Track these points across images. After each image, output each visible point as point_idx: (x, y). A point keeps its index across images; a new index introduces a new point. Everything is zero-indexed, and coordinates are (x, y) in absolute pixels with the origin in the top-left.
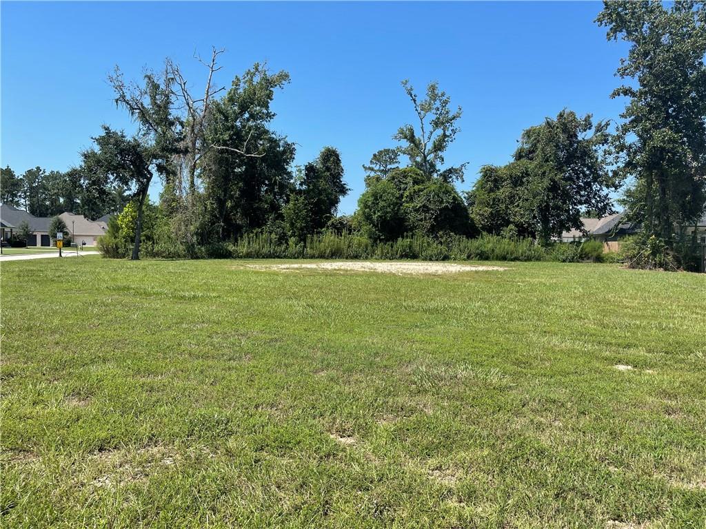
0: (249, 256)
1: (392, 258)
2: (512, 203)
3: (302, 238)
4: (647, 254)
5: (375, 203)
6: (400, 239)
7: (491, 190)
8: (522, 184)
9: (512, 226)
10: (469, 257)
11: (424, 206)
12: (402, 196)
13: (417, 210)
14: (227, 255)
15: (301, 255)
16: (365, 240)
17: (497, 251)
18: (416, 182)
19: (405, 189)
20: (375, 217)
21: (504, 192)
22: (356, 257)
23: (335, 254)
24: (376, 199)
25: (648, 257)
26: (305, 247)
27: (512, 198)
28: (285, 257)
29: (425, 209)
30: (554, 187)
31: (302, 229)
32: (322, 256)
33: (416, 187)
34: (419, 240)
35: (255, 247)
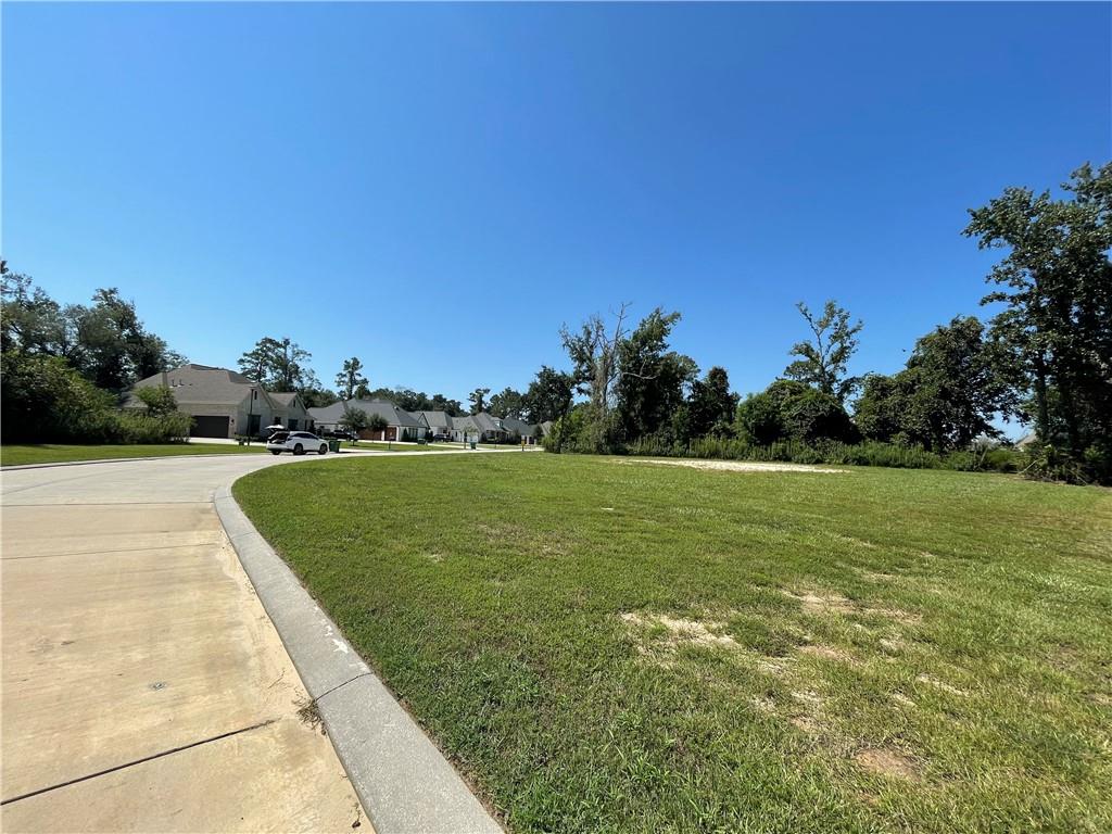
0: (641, 454)
1: (766, 460)
2: (903, 410)
3: (686, 441)
4: (1041, 464)
5: (750, 412)
6: (774, 444)
7: (878, 398)
8: (913, 392)
9: (903, 433)
10: (846, 462)
11: (800, 414)
12: (779, 406)
13: (794, 418)
14: (626, 453)
15: (684, 455)
16: (743, 443)
17: (878, 457)
18: (793, 393)
19: (782, 399)
20: (750, 424)
21: (892, 400)
22: (732, 458)
23: (714, 455)
24: (751, 408)
25: (1044, 468)
26: (688, 448)
27: (902, 406)
28: (670, 456)
29: (801, 416)
30: (945, 394)
31: (686, 433)
32: (702, 457)
33: (793, 397)
34: (797, 444)
35: (646, 447)
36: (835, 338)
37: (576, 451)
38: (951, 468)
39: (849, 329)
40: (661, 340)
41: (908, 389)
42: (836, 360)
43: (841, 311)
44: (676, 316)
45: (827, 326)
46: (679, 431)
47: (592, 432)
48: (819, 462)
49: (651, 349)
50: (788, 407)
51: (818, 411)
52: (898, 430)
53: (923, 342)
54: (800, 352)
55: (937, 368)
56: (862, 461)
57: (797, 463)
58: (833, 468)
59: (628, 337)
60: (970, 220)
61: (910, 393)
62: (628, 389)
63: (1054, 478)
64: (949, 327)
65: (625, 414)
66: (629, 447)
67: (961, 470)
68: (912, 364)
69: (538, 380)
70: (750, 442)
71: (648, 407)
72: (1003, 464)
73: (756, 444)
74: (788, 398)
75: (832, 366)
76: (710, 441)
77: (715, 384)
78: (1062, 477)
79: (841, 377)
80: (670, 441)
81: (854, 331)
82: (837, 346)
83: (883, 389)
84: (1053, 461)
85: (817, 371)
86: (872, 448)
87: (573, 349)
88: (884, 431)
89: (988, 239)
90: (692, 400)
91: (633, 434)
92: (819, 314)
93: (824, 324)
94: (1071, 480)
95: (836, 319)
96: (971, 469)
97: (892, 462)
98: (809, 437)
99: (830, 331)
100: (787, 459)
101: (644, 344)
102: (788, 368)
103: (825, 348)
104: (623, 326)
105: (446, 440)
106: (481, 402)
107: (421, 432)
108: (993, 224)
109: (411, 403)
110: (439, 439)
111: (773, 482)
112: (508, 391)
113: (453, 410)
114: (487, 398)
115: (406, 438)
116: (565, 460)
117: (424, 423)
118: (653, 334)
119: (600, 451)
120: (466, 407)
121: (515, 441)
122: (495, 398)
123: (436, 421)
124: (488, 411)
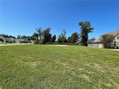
15: (52, 44)
36: (64, 33)
38: (75, 45)
40: (49, 31)
43: (65, 30)
50: (62, 39)
51: (65, 40)
53: (72, 34)
54: (61, 34)
57: (63, 45)
59: (45, 30)
61: (72, 38)
63: (83, 46)
64: (75, 33)
65: (45, 39)
66: (46, 43)
69: (34, 34)
71: (48, 39)
73: (59, 43)
75: (64, 36)
77: (55, 37)
89: (80, 25)
97: (70, 45)
105: (14, 42)
107: (9, 41)
110: (13, 42)
115: (6, 42)
119: (42, 44)
121: (27, 42)
122: (22, 37)
123: (12, 39)
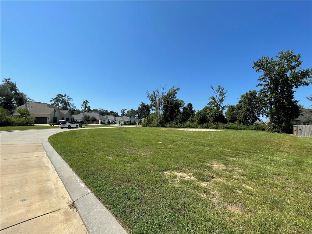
0: (169, 127)
1: (203, 128)
2: (238, 114)
3: (181, 123)
4: (271, 128)
5: (198, 115)
6: (205, 124)
7: (231, 111)
8: (240, 109)
9: (238, 120)
10: (223, 128)
12: (206, 113)
13: (210, 117)
14: (165, 127)
15: (181, 127)
16: (197, 124)
17: (232, 127)
18: (210, 110)
19: (207, 112)
20: (198, 118)
21: (235, 112)
22: (194, 128)
23: (189, 127)
24: (199, 114)
25: (272, 129)
26: (182, 125)
27: (237, 113)
28: (177, 127)
29: (212, 116)
30: (248, 110)
31: (181, 121)
32: (186, 127)
33: (210, 111)
34: (211, 124)
35: (171, 125)
36: (220, 95)
37: (151, 126)
38: (250, 129)
39: (224, 93)
40: (174, 95)
41: (239, 109)
42: (220, 101)
43: (222, 88)
44: (178, 89)
45: (218, 92)
46: (179, 120)
47: (156, 121)
48: (216, 128)
49: (172, 98)
50: (208, 114)
51: (216, 115)
52: (236, 120)
53: (242, 96)
54: (211, 99)
55: (246, 103)
56: (227, 128)
57: (211, 129)
58: (220, 130)
59: (165, 94)
60: (254, 65)
61: (239, 110)
62: (166, 109)
63: (274, 132)
64: (249, 92)
65: (165, 116)
66: (166, 125)
67: (252, 130)
68: (240, 102)
69: (140, 107)
70: (199, 123)
71: (171, 114)
72: (262, 128)
73: (200, 124)
74: (208, 111)
75: (220, 103)
76: (188, 123)
77: (189, 108)
78: (276, 131)
79: (222, 106)
80: (177, 123)
81: (225, 93)
82: (221, 97)
83: (233, 109)
84: (274, 127)
85: (216, 104)
86: (230, 124)
87: (150, 98)
88: (233, 120)
89: (258, 70)
90: (183, 112)
91: (167, 121)
92: (216, 89)
93: (218, 91)
94: (278, 132)
95: (221, 90)
96: (254, 130)
97: (235, 128)
98: (214, 122)
99: (219, 93)
100: (208, 128)
101: (170, 96)
102: (208, 103)
103: (218, 98)
104: (164, 92)
105: (114, 124)
106: (124, 113)
107: (106, 121)
108: (260, 66)
109: (103, 113)
110: (112, 123)
111: (204, 134)
112: (132, 109)
113: (116, 115)
114: (126, 112)
115: (102, 123)
116: (148, 129)
117: (107, 119)
118: (172, 94)
119: (158, 126)
120: (120, 114)
121: (134, 124)
122: (128, 112)
123: (111, 118)
124: (126, 115)
